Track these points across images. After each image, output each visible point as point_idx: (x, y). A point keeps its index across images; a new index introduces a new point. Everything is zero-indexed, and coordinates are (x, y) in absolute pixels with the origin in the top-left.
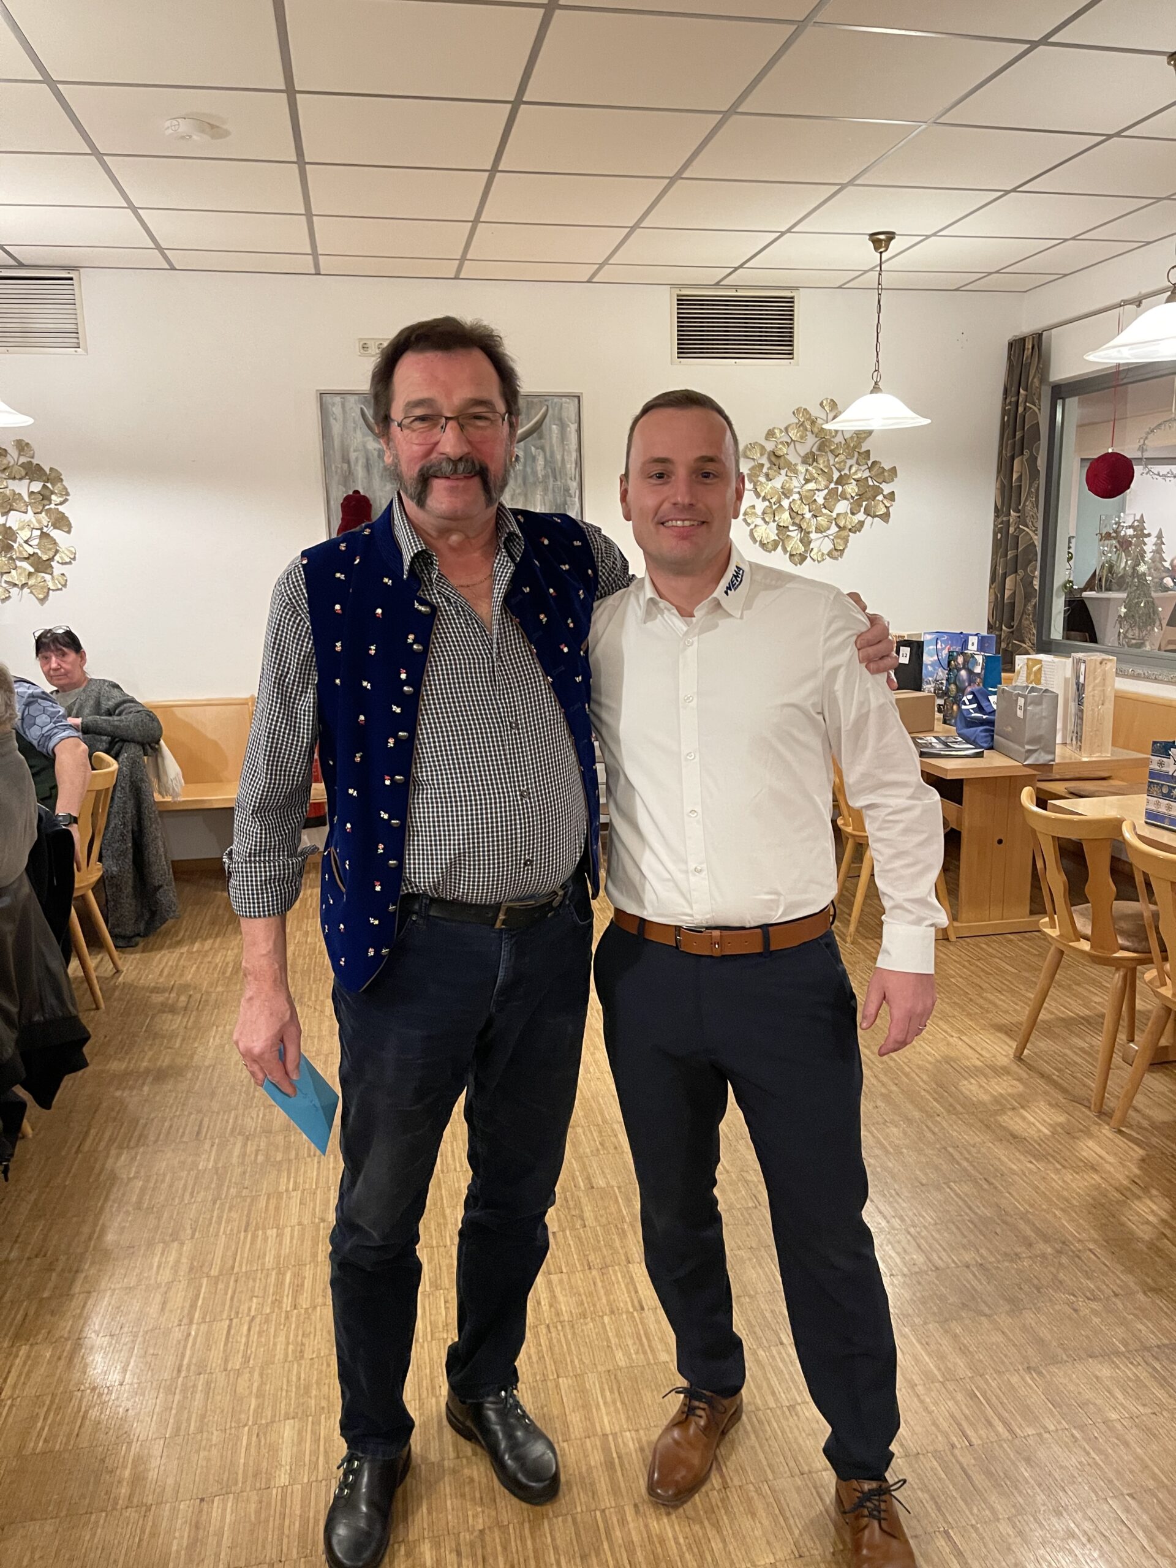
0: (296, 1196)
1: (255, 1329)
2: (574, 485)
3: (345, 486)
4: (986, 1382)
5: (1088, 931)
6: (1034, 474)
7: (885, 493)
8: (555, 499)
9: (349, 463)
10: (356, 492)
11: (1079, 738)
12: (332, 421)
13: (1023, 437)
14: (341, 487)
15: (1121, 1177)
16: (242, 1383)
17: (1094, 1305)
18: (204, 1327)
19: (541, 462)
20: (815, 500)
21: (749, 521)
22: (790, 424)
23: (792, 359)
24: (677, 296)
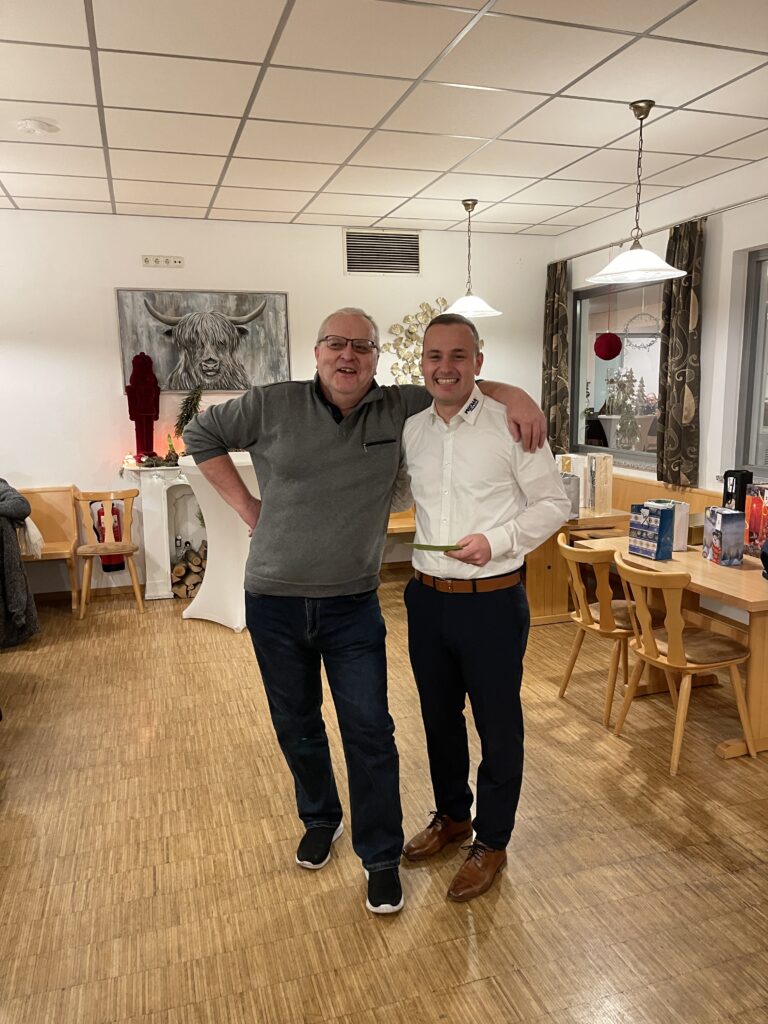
0: (114, 805)
1: (91, 886)
2: (284, 350)
4: (541, 883)
5: (598, 618)
6: (565, 345)
8: (272, 358)
9: (137, 334)
10: (142, 353)
11: (593, 504)
12: (126, 308)
13: (557, 324)
15: (619, 763)
16: (85, 919)
17: (603, 836)
18: (58, 888)
19: (262, 334)
21: (394, 373)
22: (418, 313)
23: (418, 273)
24: (347, 233)
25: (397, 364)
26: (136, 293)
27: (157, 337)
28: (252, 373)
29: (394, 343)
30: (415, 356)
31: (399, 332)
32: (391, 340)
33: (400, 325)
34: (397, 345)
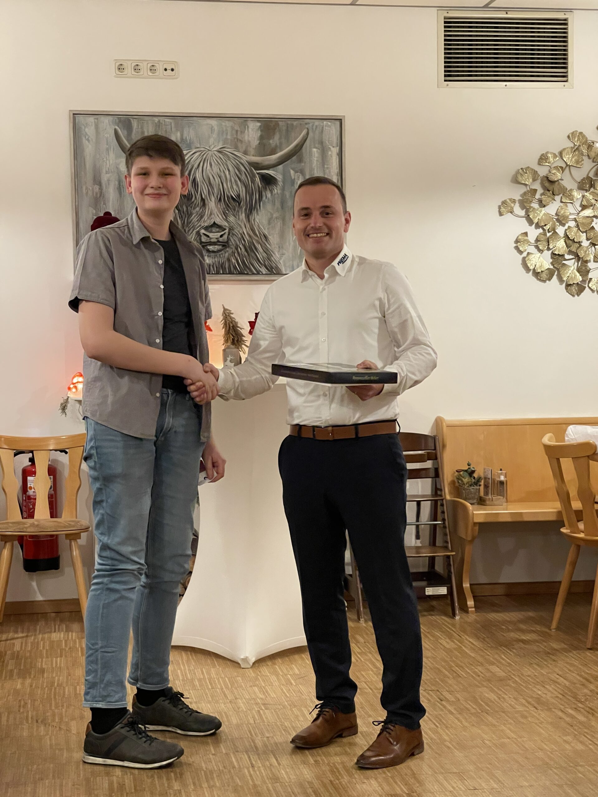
3: (96, 207)
9: (100, 184)
10: (107, 212)
12: (85, 142)
14: (91, 208)
20: (593, 228)
21: (521, 249)
22: (564, 149)
23: (566, 81)
24: (445, 18)
25: (526, 234)
26: (102, 118)
28: (281, 247)
29: (521, 198)
30: (558, 220)
31: (531, 180)
32: (517, 193)
33: (532, 169)
34: (526, 202)
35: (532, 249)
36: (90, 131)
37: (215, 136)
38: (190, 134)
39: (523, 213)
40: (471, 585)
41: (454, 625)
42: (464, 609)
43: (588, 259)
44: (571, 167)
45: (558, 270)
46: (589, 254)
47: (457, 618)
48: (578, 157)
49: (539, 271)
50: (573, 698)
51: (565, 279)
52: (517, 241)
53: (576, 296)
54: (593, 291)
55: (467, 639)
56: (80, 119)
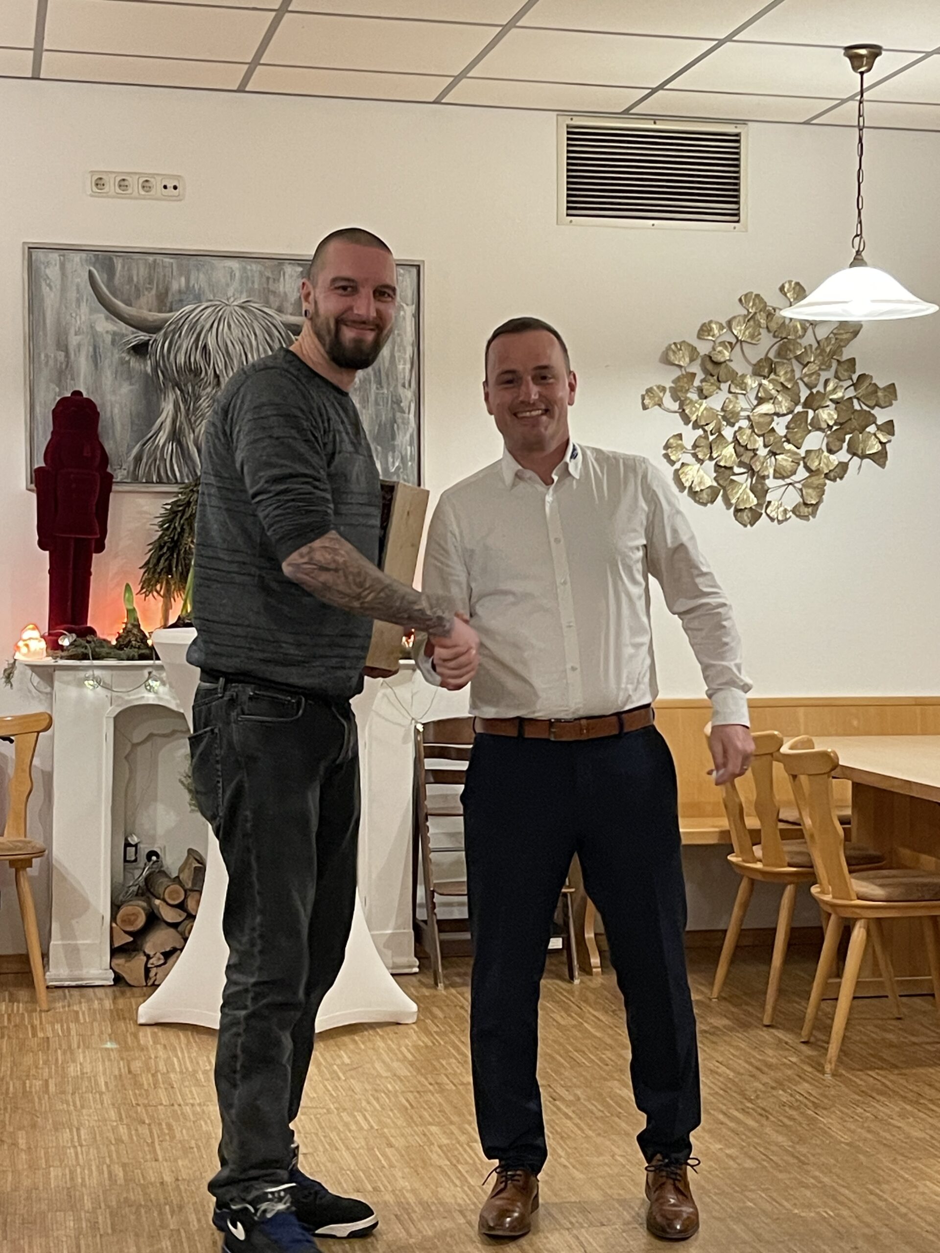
2: (408, 395)
3: (59, 385)
7: (879, 423)
8: (379, 415)
9: (66, 350)
10: (77, 393)
12: (45, 289)
14: (53, 386)
20: (773, 430)
21: (673, 458)
22: (734, 318)
23: (738, 222)
24: (568, 127)
25: (680, 436)
26: (72, 255)
27: (113, 357)
29: (673, 385)
30: (724, 418)
31: (687, 360)
32: (667, 378)
33: (689, 345)
34: (681, 391)
35: (688, 458)
36: (53, 272)
37: (236, 284)
38: (199, 280)
39: (675, 406)
40: (596, 935)
41: (571, 992)
42: (586, 969)
43: (766, 473)
44: (744, 344)
45: (724, 488)
46: (767, 467)
47: (577, 982)
48: (754, 329)
49: (698, 489)
50: (739, 1094)
51: (734, 501)
52: (667, 447)
53: (749, 526)
54: (772, 519)
55: (590, 1013)
56: (39, 255)
